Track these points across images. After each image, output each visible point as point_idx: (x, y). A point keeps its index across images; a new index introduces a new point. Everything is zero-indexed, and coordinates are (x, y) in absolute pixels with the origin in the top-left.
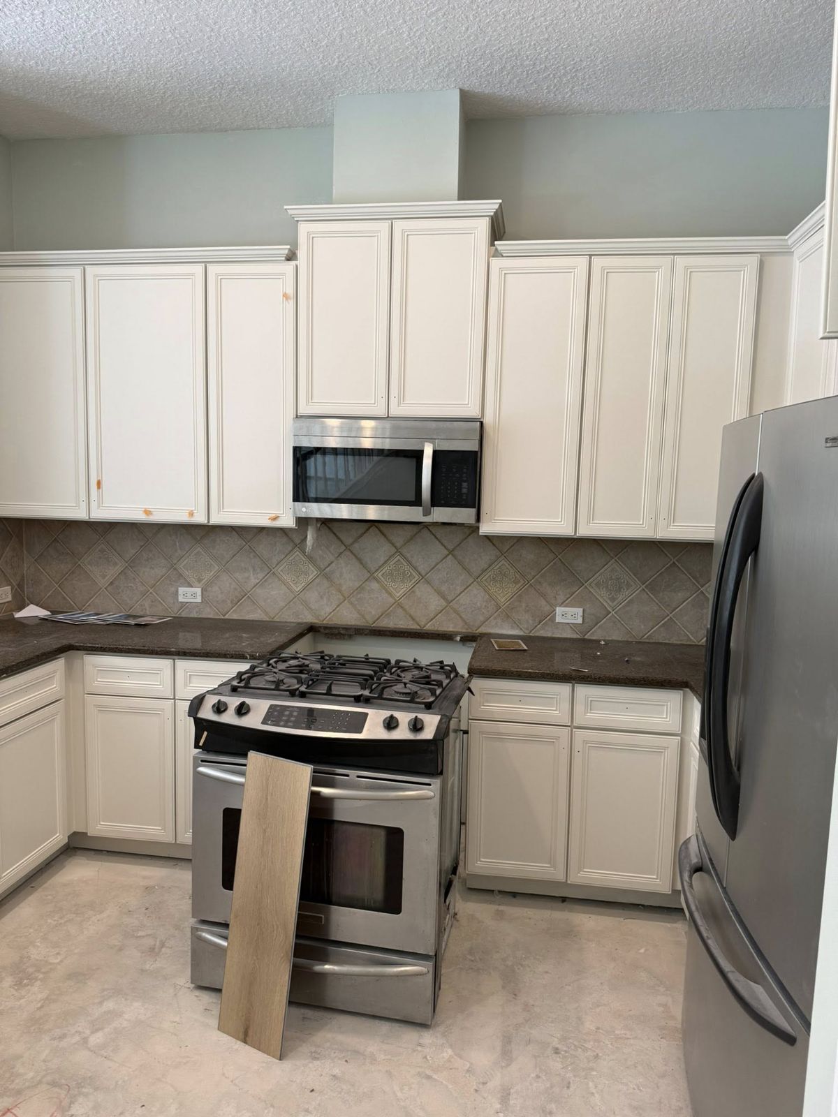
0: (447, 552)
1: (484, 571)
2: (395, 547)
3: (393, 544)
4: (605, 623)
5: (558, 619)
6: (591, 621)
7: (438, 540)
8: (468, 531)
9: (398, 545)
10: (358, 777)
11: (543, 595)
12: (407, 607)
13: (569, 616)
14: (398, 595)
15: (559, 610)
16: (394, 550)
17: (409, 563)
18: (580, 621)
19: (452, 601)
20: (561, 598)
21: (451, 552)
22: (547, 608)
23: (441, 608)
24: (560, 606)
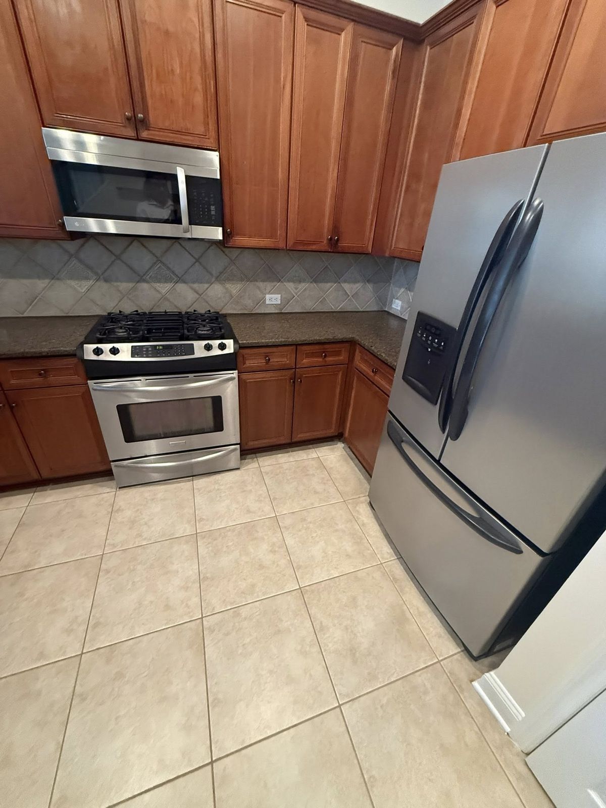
0: (194, 260)
1: (221, 273)
2: (156, 256)
3: (154, 254)
4: (292, 303)
5: (267, 302)
6: (285, 302)
7: (187, 251)
8: (207, 245)
9: (158, 255)
10: (194, 376)
11: (259, 288)
12: (171, 300)
13: (273, 300)
14: (164, 292)
15: (268, 296)
16: (155, 259)
17: (169, 268)
18: (279, 302)
19: (202, 294)
20: (269, 288)
21: (197, 260)
22: (261, 296)
23: (195, 300)
24: (268, 294)
